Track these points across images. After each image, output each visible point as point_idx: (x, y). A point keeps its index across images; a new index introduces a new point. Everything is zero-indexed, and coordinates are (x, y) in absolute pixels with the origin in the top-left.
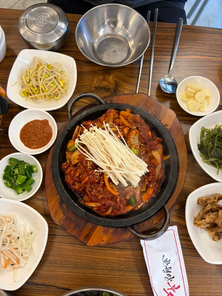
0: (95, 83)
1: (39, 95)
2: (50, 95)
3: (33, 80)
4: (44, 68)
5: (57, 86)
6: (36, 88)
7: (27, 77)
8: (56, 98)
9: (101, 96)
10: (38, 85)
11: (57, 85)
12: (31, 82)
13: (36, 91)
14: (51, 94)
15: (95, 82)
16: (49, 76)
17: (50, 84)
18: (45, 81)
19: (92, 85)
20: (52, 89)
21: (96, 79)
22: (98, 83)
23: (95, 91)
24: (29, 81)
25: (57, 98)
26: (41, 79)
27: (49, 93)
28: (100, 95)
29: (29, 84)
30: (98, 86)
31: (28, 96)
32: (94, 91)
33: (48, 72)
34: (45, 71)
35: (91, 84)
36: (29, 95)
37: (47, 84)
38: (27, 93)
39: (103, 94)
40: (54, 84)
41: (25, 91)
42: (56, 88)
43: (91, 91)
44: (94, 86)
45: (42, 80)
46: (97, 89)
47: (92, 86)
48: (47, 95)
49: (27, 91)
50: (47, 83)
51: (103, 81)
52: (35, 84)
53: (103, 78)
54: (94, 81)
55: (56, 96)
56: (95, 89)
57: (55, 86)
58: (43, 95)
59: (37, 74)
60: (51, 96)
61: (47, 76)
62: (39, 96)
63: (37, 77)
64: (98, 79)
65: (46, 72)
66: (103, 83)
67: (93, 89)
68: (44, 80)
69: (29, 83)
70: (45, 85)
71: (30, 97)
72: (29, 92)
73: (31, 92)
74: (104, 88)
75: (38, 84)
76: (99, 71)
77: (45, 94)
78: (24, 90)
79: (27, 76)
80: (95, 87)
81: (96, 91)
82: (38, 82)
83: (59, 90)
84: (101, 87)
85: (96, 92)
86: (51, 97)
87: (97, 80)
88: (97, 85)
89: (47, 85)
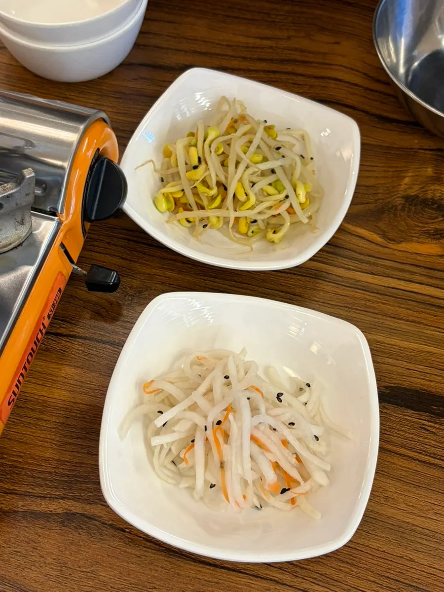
0: (405, 184)
1: (219, 213)
2: (255, 221)
3: (213, 161)
4: (252, 132)
5: (287, 197)
6: (214, 191)
7: (193, 149)
8: (270, 235)
9: (425, 227)
10: (223, 179)
11: (289, 195)
12: (202, 167)
13: (213, 199)
14: (259, 218)
15: (407, 180)
16: (265, 159)
17: (263, 183)
18: (250, 171)
19: (395, 189)
20: (268, 201)
21: (410, 174)
22: (416, 188)
23: (403, 209)
24: (196, 162)
25: (276, 237)
26: (237, 163)
27: (252, 214)
28: (420, 225)
29: (194, 171)
30: (417, 196)
31: (175, 212)
32: (399, 207)
33: (264, 148)
34: (257, 141)
35: (393, 187)
36: (181, 209)
37: (254, 184)
38: (176, 201)
39: (432, 223)
40: (276, 188)
41: (171, 193)
42: (281, 201)
43: (391, 208)
44: (401, 194)
45: (242, 167)
46: (410, 205)
47: (393, 192)
48: (246, 218)
49: (179, 195)
50: (254, 179)
51: (433, 184)
52: (217, 176)
53: (436, 173)
54: (404, 177)
55: (273, 231)
56: (406, 202)
57: (282, 196)
58: (232, 215)
59: (229, 145)
60: (254, 227)
61: (259, 158)
62: (218, 217)
63: (228, 156)
64: (417, 174)
65: (258, 147)
66: (432, 187)
67: (399, 201)
68: (247, 167)
69: (195, 167)
70: (247, 185)
71: (183, 215)
72: (183, 201)
73: (191, 200)
74: (436, 205)
75: (226, 178)
76: (423, 151)
77: (238, 214)
78: (168, 189)
79: (196, 146)
80: (407, 198)
81: (406, 209)
82: (226, 171)
83: (291, 211)
84: (427, 200)
85: (409, 212)
86: (253, 232)
87: (412, 176)
88: (413, 192)
89: (253, 186)
